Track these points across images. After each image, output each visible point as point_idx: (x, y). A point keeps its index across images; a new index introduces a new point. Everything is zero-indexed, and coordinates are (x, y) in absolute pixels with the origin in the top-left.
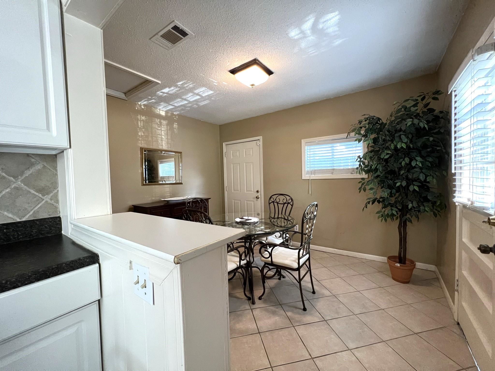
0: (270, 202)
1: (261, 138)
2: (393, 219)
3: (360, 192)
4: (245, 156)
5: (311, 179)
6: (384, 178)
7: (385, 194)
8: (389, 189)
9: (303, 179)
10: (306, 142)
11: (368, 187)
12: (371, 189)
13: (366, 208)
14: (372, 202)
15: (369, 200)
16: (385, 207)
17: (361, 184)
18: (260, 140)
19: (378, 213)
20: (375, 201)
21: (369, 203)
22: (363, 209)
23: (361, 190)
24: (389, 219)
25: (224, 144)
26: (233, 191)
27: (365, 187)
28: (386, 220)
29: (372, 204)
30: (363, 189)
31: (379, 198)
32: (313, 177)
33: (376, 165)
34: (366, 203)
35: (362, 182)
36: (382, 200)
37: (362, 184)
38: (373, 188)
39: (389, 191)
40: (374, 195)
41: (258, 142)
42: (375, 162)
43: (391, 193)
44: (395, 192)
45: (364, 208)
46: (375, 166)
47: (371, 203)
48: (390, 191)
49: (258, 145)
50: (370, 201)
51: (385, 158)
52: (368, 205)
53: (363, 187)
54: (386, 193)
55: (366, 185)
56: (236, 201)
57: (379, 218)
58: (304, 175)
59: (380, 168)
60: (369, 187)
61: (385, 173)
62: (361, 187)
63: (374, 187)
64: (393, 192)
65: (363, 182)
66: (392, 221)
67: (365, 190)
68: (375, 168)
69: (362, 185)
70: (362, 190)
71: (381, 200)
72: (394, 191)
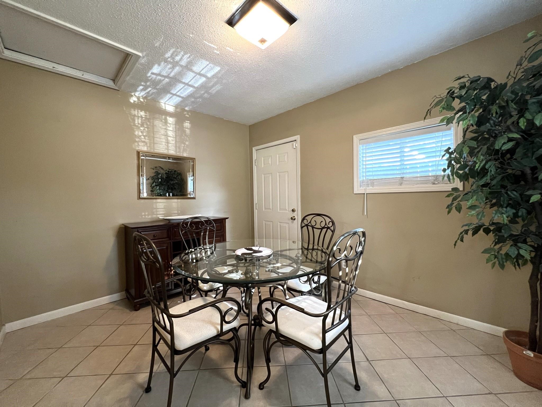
0: (303, 225)
1: (298, 137)
2: (519, 265)
3: (449, 212)
4: (278, 164)
5: (366, 194)
6: (499, 187)
7: (503, 217)
8: (512, 207)
9: (355, 193)
10: (361, 138)
11: (465, 204)
12: (472, 207)
13: (462, 241)
14: (473, 232)
15: (466, 228)
16: (500, 240)
17: (451, 198)
18: (297, 140)
19: (485, 251)
20: (479, 230)
21: (466, 232)
22: (454, 243)
23: (451, 209)
24: (508, 265)
25: (254, 149)
26: (264, 210)
27: (459, 204)
28: (502, 266)
29: (474, 234)
30: (456, 208)
31: (487, 224)
32: (370, 190)
33: (484, 162)
34: (461, 233)
35: (453, 194)
36: (494, 228)
37: (454, 199)
38: (475, 206)
39: (511, 211)
40: (478, 218)
41: (294, 144)
42: (482, 157)
43: (516, 215)
44: (524, 214)
45: (456, 242)
46: (482, 165)
47: (470, 232)
48: (514, 211)
49: (295, 147)
50: (468, 230)
51: (503, 148)
52: (465, 236)
53: (454, 205)
54: (505, 216)
55: (461, 201)
56: (267, 223)
57: (488, 261)
58: (357, 188)
59: (492, 168)
60: (468, 204)
61: (503, 179)
62: (452, 204)
63: (477, 203)
64: (520, 214)
65: (456, 194)
66: (516, 268)
67: (459, 209)
68: (481, 169)
69: (452, 201)
70: (454, 209)
71: (492, 228)
72: (522, 212)
